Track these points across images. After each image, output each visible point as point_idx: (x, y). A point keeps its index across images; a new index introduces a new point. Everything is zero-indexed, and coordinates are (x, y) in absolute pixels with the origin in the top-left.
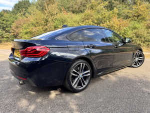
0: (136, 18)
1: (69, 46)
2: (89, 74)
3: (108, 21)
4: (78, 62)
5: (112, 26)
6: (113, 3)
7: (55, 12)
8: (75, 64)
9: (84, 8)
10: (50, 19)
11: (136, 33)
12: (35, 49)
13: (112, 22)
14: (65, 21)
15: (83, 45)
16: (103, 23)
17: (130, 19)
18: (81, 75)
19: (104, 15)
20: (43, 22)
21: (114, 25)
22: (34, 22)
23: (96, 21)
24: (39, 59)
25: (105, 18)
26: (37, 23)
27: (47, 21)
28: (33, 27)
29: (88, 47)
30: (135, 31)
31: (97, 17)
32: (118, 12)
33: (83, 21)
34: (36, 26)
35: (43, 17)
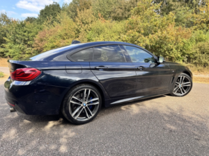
0: (205, 25)
1: (67, 68)
2: (98, 103)
3: (159, 30)
4: (80, 87)
5: (165, 37)
6: (172, 5)
7: (90, 20)
8: (76, 89)
9: (129, 13)
10: (82, 30)
11: (200, 48)
12: (23, 72)
13: (165, 32)
14: (101, 31)
15: (88, 67)
16: (152, 34)
17: (194, 27)
18: (85, 104)
19: (156, 23)
20: (73, 34)
21: (168, 36)
22: (63, 34)
23: (143, 32)
24: (28, 83)
25: (155, 26)
26: (66, 34)
27: (79, 32)
28: (61, 40)
29: (96, 69)
30: (200, 44)
31: (145, 25)
32: (175, 17)
33: (126, 32)
34: (64, 39)
35: (73, 27)
